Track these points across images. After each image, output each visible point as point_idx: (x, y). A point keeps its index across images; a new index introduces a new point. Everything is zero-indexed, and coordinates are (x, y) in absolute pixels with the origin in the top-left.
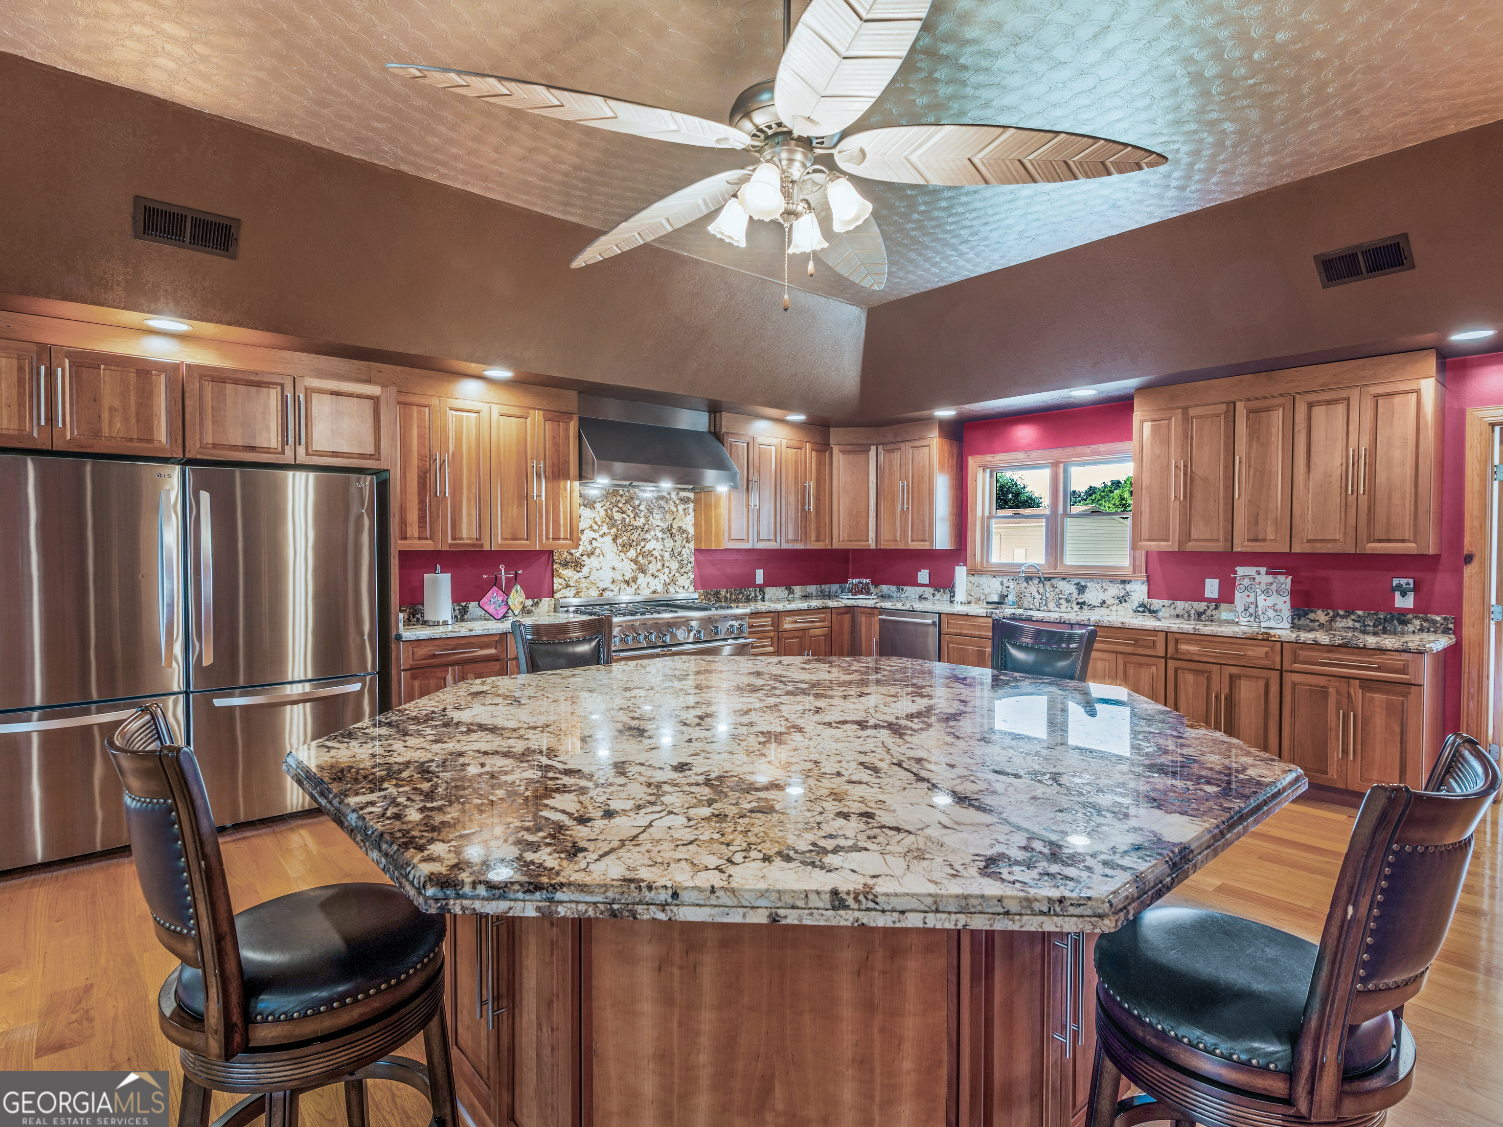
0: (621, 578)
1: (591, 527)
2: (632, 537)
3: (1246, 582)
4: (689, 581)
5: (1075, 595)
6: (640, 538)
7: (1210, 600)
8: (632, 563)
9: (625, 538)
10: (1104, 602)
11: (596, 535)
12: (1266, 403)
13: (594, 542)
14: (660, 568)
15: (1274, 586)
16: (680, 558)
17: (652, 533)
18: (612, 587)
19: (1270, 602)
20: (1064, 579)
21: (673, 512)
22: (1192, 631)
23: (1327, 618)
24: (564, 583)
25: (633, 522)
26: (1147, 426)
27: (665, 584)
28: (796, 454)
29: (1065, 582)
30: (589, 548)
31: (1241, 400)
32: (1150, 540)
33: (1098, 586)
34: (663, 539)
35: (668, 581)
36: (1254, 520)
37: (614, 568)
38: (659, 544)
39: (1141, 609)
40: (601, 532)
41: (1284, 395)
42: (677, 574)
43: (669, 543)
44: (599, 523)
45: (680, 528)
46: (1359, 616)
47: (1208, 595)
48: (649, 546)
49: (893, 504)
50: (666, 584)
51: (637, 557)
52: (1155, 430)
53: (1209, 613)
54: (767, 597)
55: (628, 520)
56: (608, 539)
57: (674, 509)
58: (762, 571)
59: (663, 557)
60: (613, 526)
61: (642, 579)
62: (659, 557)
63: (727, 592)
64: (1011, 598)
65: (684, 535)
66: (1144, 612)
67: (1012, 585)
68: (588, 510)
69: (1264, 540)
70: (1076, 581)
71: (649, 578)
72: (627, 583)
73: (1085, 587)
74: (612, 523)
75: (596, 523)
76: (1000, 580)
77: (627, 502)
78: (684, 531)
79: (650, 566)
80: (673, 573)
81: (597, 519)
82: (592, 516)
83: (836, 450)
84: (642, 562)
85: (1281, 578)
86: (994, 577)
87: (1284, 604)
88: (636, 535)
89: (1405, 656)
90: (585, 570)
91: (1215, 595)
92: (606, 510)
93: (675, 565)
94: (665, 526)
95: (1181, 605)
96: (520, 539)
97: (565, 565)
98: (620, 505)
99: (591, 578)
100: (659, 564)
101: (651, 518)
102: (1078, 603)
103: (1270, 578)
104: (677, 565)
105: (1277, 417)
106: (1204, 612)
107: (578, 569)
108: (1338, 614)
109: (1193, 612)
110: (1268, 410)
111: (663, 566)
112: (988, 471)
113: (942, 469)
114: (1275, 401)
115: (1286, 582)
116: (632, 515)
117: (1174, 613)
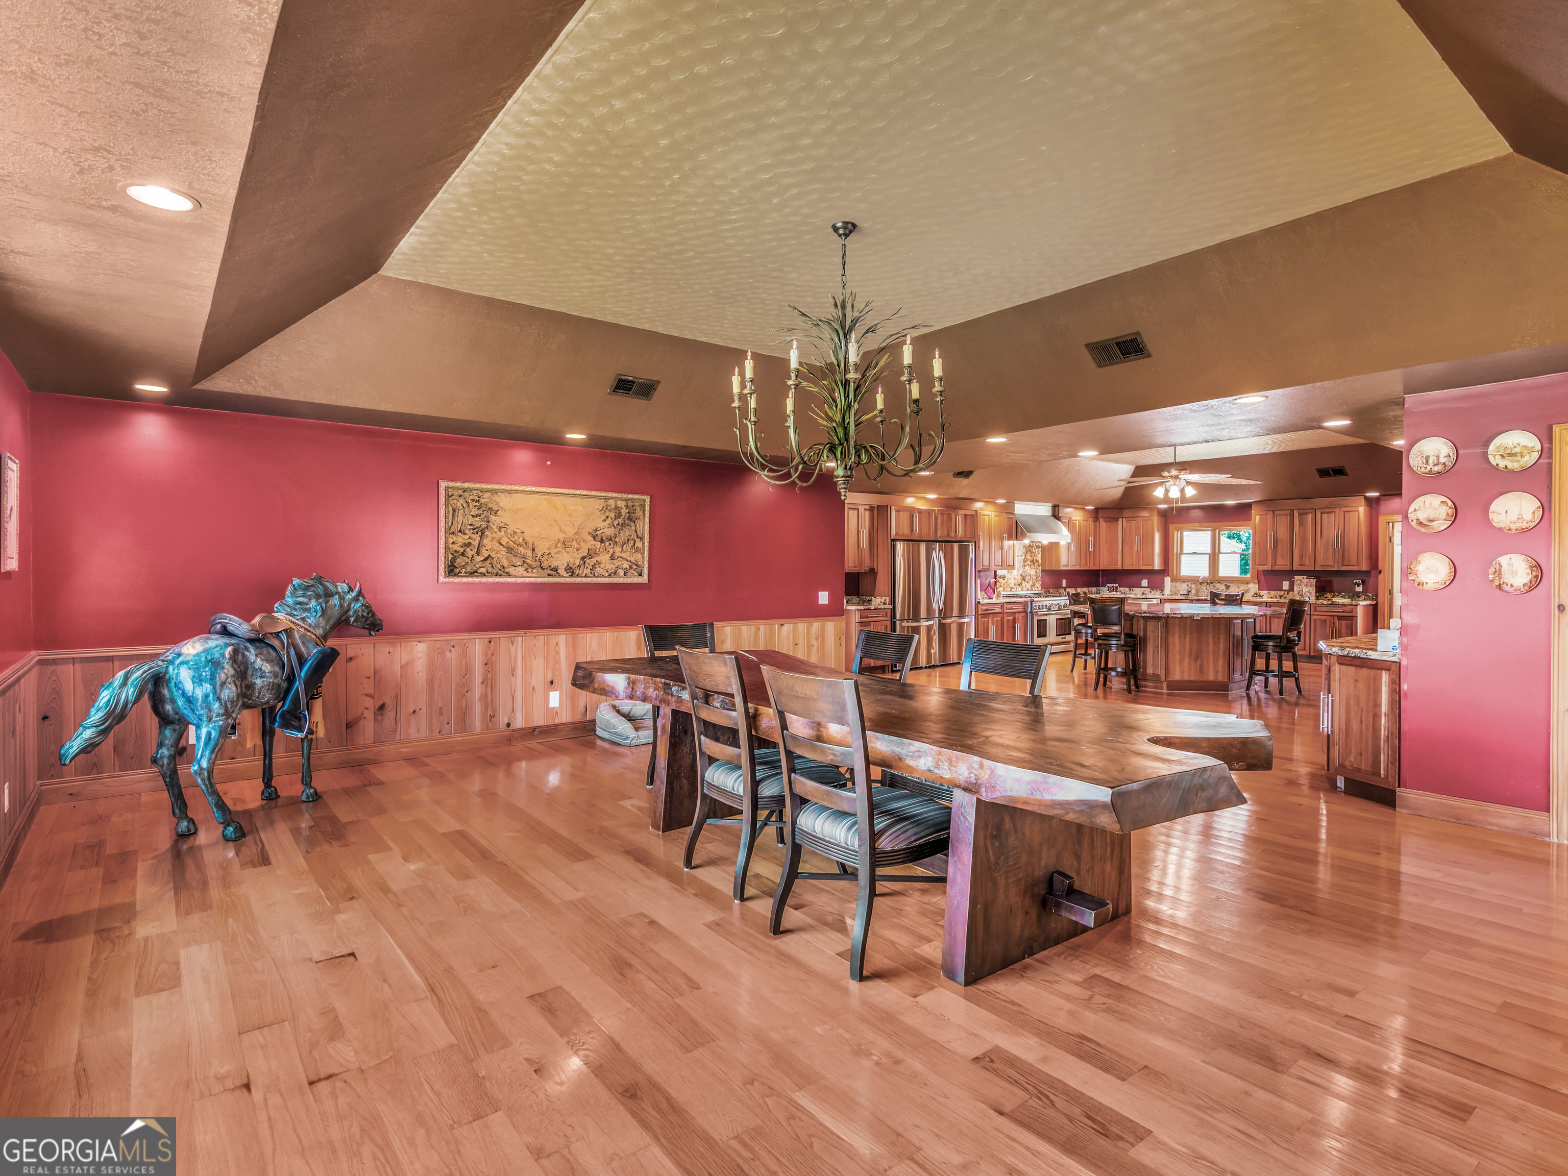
3: (1299, 582)
4: (1039, 585)
7: (1285, 590)
12: (1306, 511)
15: (1309, 583)
18: (1015, 587)
19: (1307, 590)
20: (1219, 582)
23: (1331, 596)
24: (999, 585)
26: (1258, 517)
28: (1088, 525)
31: (1296, 509)
32: (1259, 565)
33: (1236, 586)
36: (1301, 557)
39: (1255, 595)
41: (1312, 509)
45: (1036, 560)
46: (1341, 593)
47: (1284, 588)
49: (1132, 547)
50: (1032, 586)
52: (1261, 519)
53: (1284, 596)
58: (1066, 580)
61: (1023, 584)
64: (1193, 592)
67: (1193, 586)
69: (1305, 565)
70: (1225, 583)
73: (1229, 586)
76: (1187, 584)
78: (1037, 562)
83: (1101, 520)
85: (1312, 580)
86: (1184, 582)
87: (1313, 590)
89: (1352, 607)
91: (1287, 588)
93: (1035, 578)
95: (1272, 593)
96: (1000, 565)
97: (1000, 577)
103: (1308, 580)
105: (1310, 517)
106: (1282, 596)
108: (1335, 594)
109: (1278, 596)
110: (1306, 514)
112: (1179, 532)
113: (1158, 531)
114: (1309, 511)
115: (1314, 581)
117: (1270, 595)
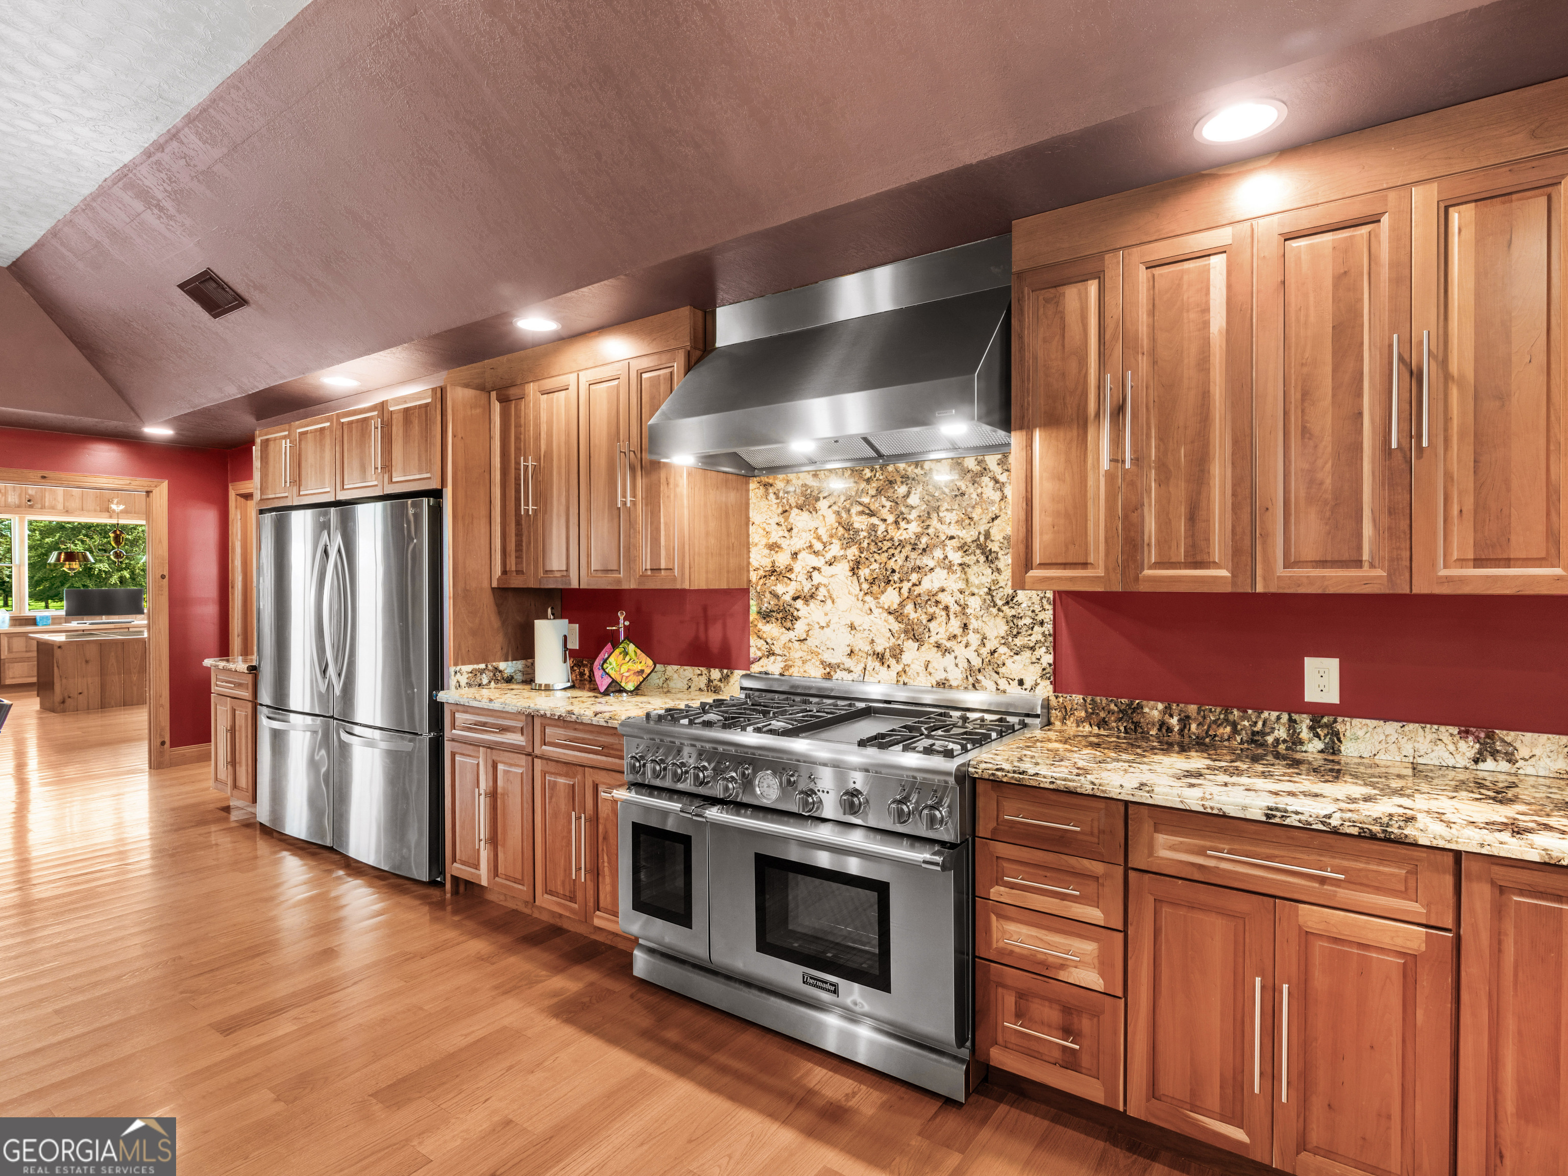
0: (867, 648)
1: (811, 547)
2: (891, 564)
4: (1037, 669)
6: (910, 565)
8: (891, 618)
9: (875, 566)
11: (819, 562)
13: (815, 574)
14: (958, 631)
16: (1010, 612)
17: (938, 553)
18: (849, 663)
21: (992, 503)
24: (765, 647)
25: (893, 532)
27: (971, 670)
28: (1344, 251)
30: (807, 587)
34: (964, 566)
35: (976, 662)
37: (852, 627)
38: (953, 577)
40: (829, 556)
42: (1003, 650)
43: (981, 576)
44: (825, 538)
48: (930, 583)
51: (902, 605)
54: (1349, 750)
55: (882, 528)
56: (842, 569)
57: (997, 496)
58: (1333, 665)
59: (964, 607)
60: (852, 541)
61: (913, 654)
62: (954, 608)
63: (1168, 711)
68: (805, 514)
71: (930, 653)
72: (880, 657)
74: (850, 535)
75: (819, 538)
77: (879, 491)
79: (932, 625)
80: (990, 646)
81: (822, 532)
82: (813, 525)
84: (913, 616)
88: (900, 558)
90: (800, 627)
92: (838, 513)
94: (968, 535)
97: (766, 616)
98: (866, 500)
99: (808, 642)
100: (955, 626)
101: (934, 522)
104: (1003, 629)
107: (789, 624)
111: (965, 627)
116: (891, 519)
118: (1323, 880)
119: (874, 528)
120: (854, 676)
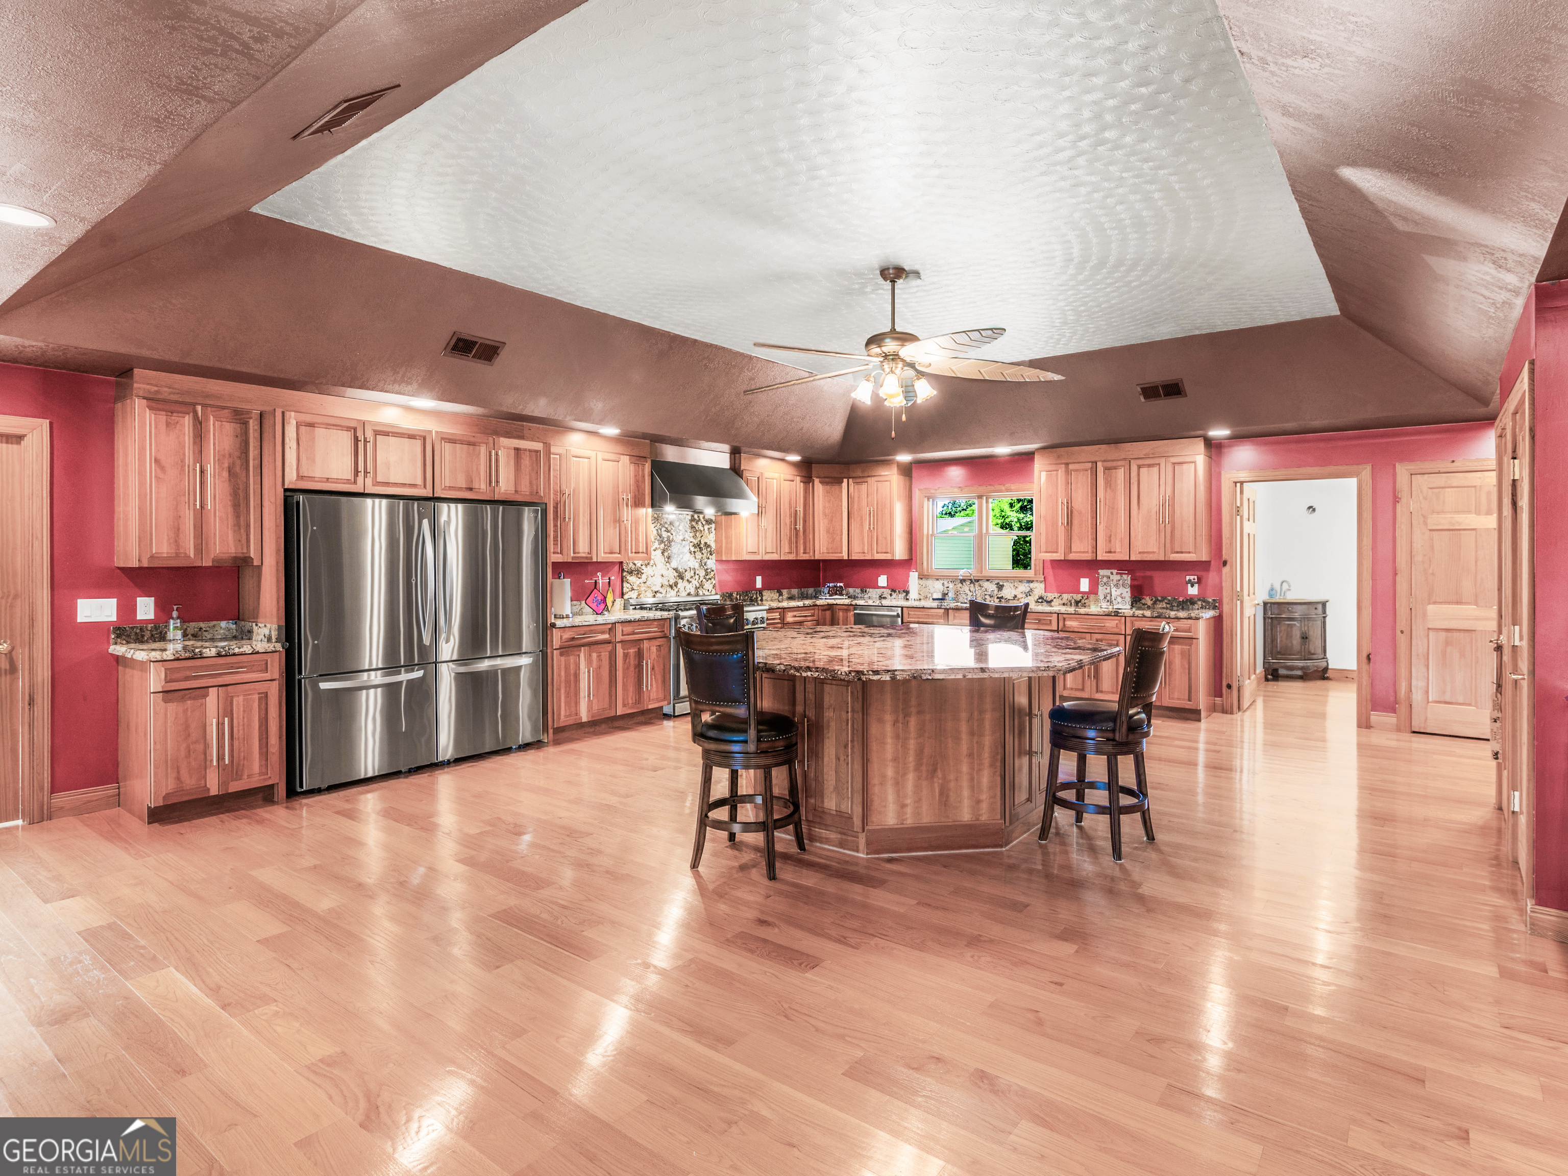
0: (667, 584)
2: (675, 551)
3: (1105, 580)
4: (712, 585)
5: (996, 592)
6: (680, 552)
7: (1083, 593)
8: (674, 572)
9: (670, 552)
10: (1016, 596)
12: (1114, 464)
14: (693, 575)
15: (1121, 582)
16: (706, 568)
17: (688, 548)
18: (661, 590)
19: (1119, 592)
20: (988, 580)
22: (1073, 612)
23: (1152, 602)
24: (630, 587)
25: (675, 539)
26: (1044, 474)
28: (790, 485)
29: (988, 583)
30: (647, 560)
31: (1100, 461)
32: (1046, 552)
33: (1012, 585)
34: (694, 552)
35: (698, 585)
36: (1109, 539)
37: (662, 576)
38: (692, 556)
39: (1040, 600)
40: (654, 547)
41: (1125, 459)
42: (704, 580)
43: (699, 556)
45: (706, 543)
46: (1169, 600)
47: (1082, 589)
48: (685, 558)
49: (862, 525)
50: (697, 588)
51: (678, 566)
52: (1049, 478)
53: (1083, 601)
54: (764, 598)
55: (672, 538)
56: (659, 553)
57: (702, 530)
58: (762, 577)
59: (695, 566)
60: (662, 542)
61: (681, 584)
62: (692, 567)
63: (737, 594)
64: (951, 595)
65: (709, 549)
66: (1042, 602)
67: (951, 585)
69: (1115, 552)
70: (996, 582)
71: (685, 583)
72: (671, 587)
73: (1002, 586)
76: (942, 582)
77: (671, 524)
78: (709, 546)
79: (686, 573)
80: (701, 579)
83: (817, 481)
84: (681, 570)
85: (1125, 577)
86: (937, 580)
87: (1127, 593)
88: (677, 549)
89: (1190, 621)
90: (644, 576)
91: (1087, 590)
92: (658, 531)
93: (702, 573)
94: (696, 542)
95: (1066, 597)
96: (615, 553)
97: (631, 572)
98: (666, 526)
99: (647, 583)
101: (687, 537)
102: (998, 598)
103: (1118, 577)
104: (704, 573)
105: (1123, 473)
106: (1080, 601)
107: (639, 576)
108: (1158, 600)
109: (1073, 601)
110: (1115, 468)
111: (695, 573)
112: (931, 500)
113: (899, 499)
114: (1120, 463)
115: (1127, 579)
117: (1062, 602)
118: (806, 616)
119: (669, 537)
120: (663, 595)
